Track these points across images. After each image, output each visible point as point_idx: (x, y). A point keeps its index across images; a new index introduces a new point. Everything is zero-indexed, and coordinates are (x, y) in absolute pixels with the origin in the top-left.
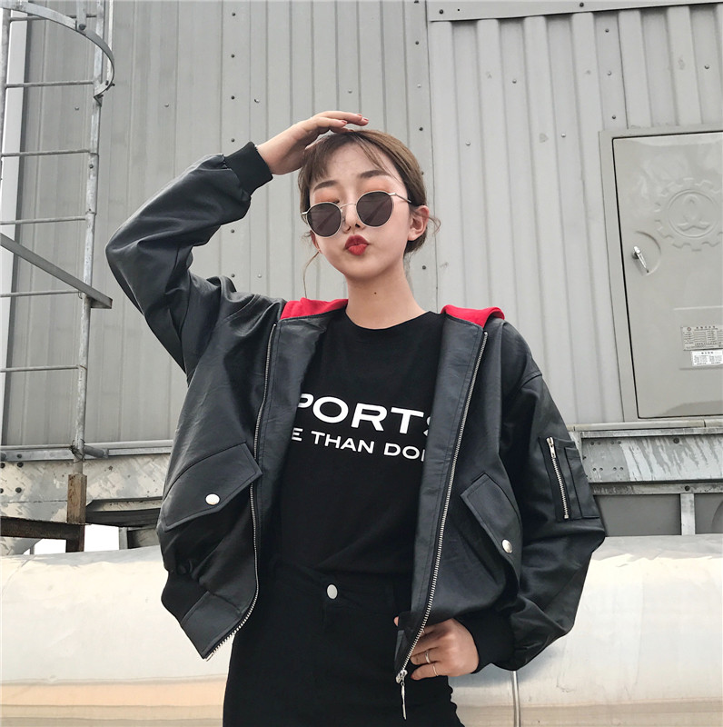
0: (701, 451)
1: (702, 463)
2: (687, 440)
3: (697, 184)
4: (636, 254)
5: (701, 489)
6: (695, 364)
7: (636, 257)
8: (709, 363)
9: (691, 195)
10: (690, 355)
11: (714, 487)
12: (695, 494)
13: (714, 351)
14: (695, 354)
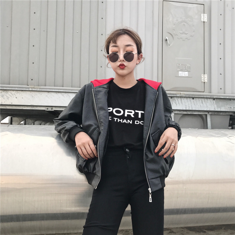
0: (178, 101)
1: (178, 105)
2: (175, 98)
3: (186, 20)
4: (166, 39)
5: (176, 112)
6: (180, 75)
7: (166, 40)
8: (183, 75)
9: (184, 23)
10: (179, 73)
11: (180, 112)
12: (175, 114)
13: (185, 72)
14: (180, 72)
